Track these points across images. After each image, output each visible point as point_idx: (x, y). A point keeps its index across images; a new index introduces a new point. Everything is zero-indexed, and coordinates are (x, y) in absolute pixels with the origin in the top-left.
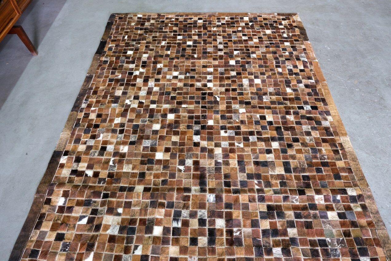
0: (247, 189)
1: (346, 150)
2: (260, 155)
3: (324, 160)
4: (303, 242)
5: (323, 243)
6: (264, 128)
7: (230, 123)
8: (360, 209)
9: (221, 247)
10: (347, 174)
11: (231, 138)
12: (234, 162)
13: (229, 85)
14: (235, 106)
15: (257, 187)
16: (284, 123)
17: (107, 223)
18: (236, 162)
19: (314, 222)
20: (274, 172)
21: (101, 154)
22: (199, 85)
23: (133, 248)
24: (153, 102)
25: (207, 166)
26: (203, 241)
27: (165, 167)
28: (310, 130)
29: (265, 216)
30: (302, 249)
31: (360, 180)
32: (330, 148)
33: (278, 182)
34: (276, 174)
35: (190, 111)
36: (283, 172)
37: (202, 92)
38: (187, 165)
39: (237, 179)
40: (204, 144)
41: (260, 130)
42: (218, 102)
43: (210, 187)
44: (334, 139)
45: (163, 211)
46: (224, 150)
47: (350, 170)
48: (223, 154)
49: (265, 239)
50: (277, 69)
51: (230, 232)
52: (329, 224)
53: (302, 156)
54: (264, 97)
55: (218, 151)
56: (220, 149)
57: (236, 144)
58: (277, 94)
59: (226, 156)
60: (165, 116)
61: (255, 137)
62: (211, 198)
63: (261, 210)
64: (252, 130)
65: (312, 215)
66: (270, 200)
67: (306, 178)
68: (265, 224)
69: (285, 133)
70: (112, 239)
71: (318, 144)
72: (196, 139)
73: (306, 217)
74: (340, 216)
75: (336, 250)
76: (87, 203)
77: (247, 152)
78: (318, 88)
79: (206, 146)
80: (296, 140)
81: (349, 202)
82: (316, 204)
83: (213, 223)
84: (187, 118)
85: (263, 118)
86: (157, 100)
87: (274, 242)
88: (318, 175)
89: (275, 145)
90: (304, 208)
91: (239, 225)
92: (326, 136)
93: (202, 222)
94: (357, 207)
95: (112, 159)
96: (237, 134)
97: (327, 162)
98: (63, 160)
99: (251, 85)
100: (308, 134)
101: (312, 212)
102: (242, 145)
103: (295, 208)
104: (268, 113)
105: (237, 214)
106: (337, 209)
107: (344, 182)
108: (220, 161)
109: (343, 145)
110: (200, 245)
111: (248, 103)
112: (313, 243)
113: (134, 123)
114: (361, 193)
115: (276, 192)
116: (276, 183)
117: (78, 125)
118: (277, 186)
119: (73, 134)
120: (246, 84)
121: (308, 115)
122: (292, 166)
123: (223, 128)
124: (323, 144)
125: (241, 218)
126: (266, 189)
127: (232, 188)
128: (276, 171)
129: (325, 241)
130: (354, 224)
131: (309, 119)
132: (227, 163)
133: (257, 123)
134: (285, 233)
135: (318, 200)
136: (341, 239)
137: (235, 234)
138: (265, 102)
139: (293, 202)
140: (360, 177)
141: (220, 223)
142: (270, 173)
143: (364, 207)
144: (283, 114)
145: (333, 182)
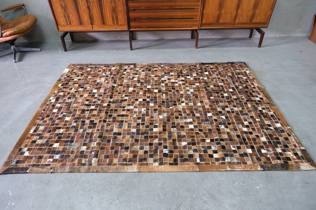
0: (108, 116)
1: (126, 167)
2: (127, 123)
3: (120, 153)
4: (75, 134)
5: (72, 141)
6: (147, 127)
7: (151, 112)
8: (83, 162)
9: (82, 107)
10: (107, 162)
11: (140, 112)
12: (124, 113)
13: (185, 112)
14: (165, 115)
15: (107, 120)
16: (151, 137)
17: (101, 79)
18: (124, 114)
19: (83, 140)
20: (115, 128)
21: (133, 74)
22: (183, 99)
23: (90, 86)
24: (166, 85)
25: (123, 104)
26: (87, 103)
27: (124, 91)
28: (145, 150)
29: (92, 122)
30: (72, 133)
31: (102, 168)
32: (128, 158)
33: (109, 129)
34: (114, 128)
35: (159, 97)
36: (114, 131)
37: (176, 101)
38: (125, 97)
39: (114, 113)
40: (137, 103)
41: (145, 125)
42: (169, 107)
43: (111, 105)
44: (137, 162)
45: (103, 91)
46: (132, 110)
47: (110, 164)
48: (129, 109)
49: (81, 121)
50: (208, 139)
51: (88, 110)
52: (80, 146)
53: (124, 142)
54: (175, 129)
55: (131, 107)
56: (133, 108)
57: (136, 114)
58: (179, 136)
59: (128, 110)
60: (156, 88)
61: (141, 122)
62: (105, 105)
63: (95, 121)
64: (146, 121)
65: (87, 139)
66: (99, 124)
67: (109, 141)
68: (87, 122)
69: (143, 136)
70: (95, 81)
71: (132, 152)
72: (141, 100)
73: (86, 137)
74: (82, 152)
75: (67, 146)
76: (111, 74)
77: (130, 118)
78: (191, 163)
79: (135, 103)
80: (137, 141)
81: (89, 158)
82: (92, 142)
83: (93, 105)
84: (155, 96)
85: (156, 127)
86: (168, 85)
87: (79, 124)
88: (109, 147)
89: (134, 130)
90: (91, 137)
91: (90, 113)
92: (139, 157)
93: (95, 102)
94: (86, 161)
95: (131, 77)
96: (143, 115)
97: (118, 154)
98: (132, 66)
99: (186, 123)
100: (142, 148)
101: (88, 140)
102: (135, 116)
103: (92, 134)
104: (160, 130)
105: (95, 113)
106: (87, 152)
107: (102, 159)
108: (125, 108)
109: (130, 166)
110: (85, 102)
111: (169, 120)
112: (73, 138)
113: (151, 80)
114: (93, 165)
115: (102, 127)
116: (108, 128)
117: (150, 66)
118: (106, 128)
119: (145, 66)
120: (187, 121)
121: (158, 151)
122: (118, 136)
123: (148, 109)
124: (132, 155)
125: (93, 113)
126: (106, 124)
127: (109, 112)
128: (115, 129)
129: (73, 142)
130: (76, 157)
131: (156, 151)
132: (124, 110)
133: (151, 124)
134: (81, 128)
135: (94, 144)
136: (71, 149)
137: (87, 112)
138: (171, 129)
139: (96, 133)
140: (104, 169)
141: (93, 107)
142: (115, 126)
143: (84, 165)
144: (159, 137)
145: (103, 153)
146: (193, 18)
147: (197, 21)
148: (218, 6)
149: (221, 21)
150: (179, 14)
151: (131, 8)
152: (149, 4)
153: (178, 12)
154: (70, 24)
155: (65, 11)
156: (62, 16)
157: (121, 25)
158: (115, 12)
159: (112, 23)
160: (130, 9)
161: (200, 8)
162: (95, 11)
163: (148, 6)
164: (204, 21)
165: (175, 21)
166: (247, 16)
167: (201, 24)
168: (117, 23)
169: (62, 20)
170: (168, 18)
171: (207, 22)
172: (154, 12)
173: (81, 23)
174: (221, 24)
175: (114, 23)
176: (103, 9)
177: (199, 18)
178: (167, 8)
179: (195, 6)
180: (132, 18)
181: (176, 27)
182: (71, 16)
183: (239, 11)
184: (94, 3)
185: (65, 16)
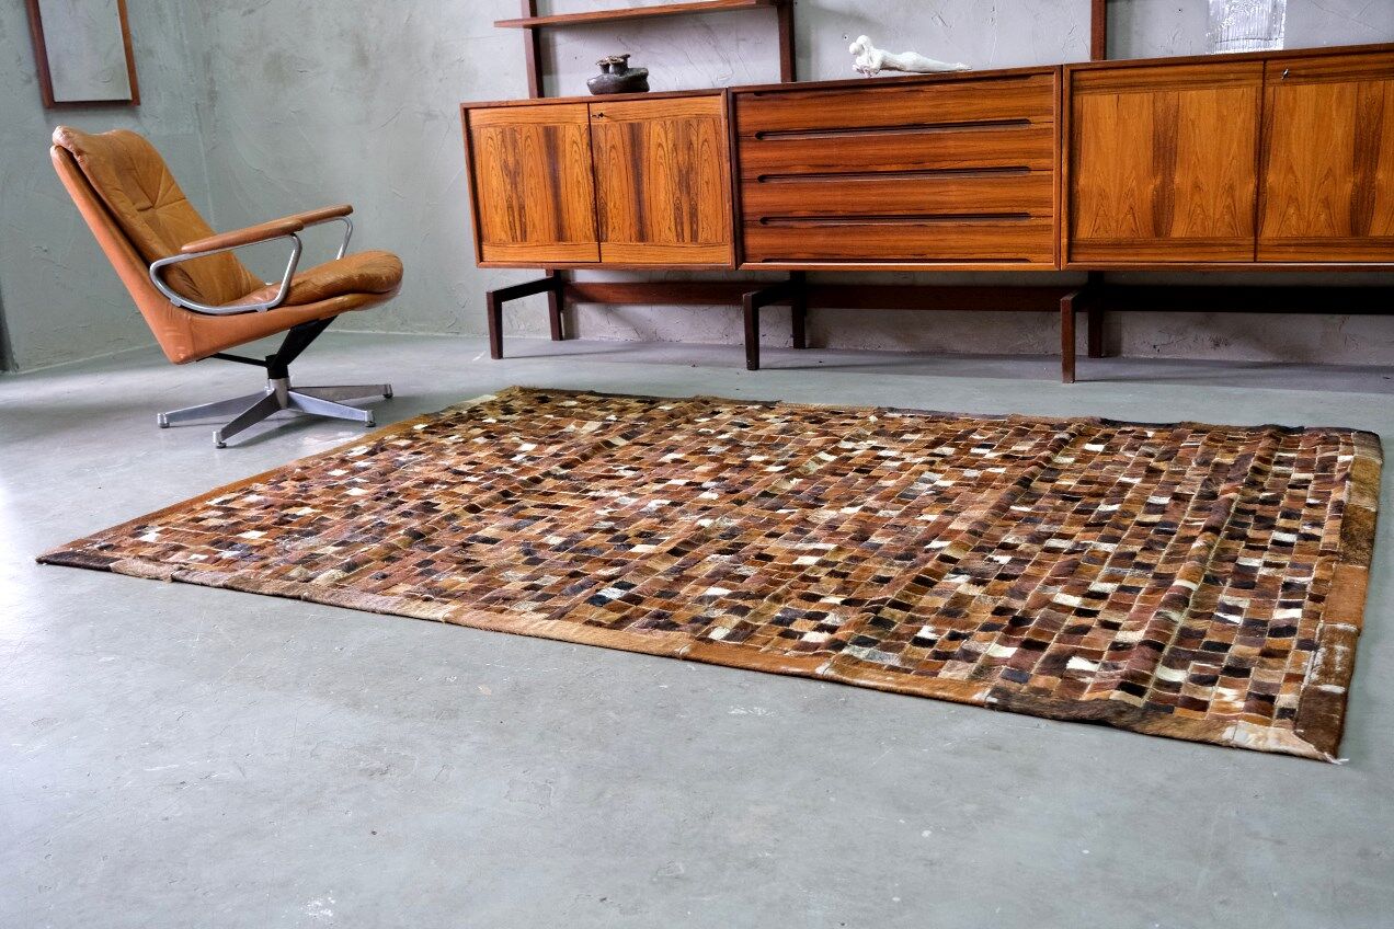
32: (453, 589)
50: (840, 598)
71: (484, 580)
78: (677, 635)
100: (531, 579)
109: (436, 604)
124: (476, 585)
146: (1026, 216)
147: (1047, 228)
148: (1150, 154)
149: (1179, 230)
150: (956, 194)
151: (752, 169)
152: (823, 152)
153: (953, 187)
154: (524, 237)
155: (514, 184)
156: (503, 204)
157: (707, 244)
158: (688, 187)
159: (672, 236)
160: (746, 175)
161: (1056, 164)
162: (615, 182)
163: (820, 162)
164: (1084, 231)
165: (940, 230)
166: (1327, 203)
167: (1070, 245)
168: (694, 237)
169: (498, 220)
170: (905, 213)
171: (1102, 236)
172: (843, 187)
173: (561, 234)
174: (1182, 246)
175: (680, 236)
176: (645, 179)
177: (1055, 211)
178: (900, 168)
179: (1029, 154)
180: (754, 214)
181: (945, 257)
182: (529, 203)
183: (1272, 178)
184: (613, 154)
185: (510, 207)
